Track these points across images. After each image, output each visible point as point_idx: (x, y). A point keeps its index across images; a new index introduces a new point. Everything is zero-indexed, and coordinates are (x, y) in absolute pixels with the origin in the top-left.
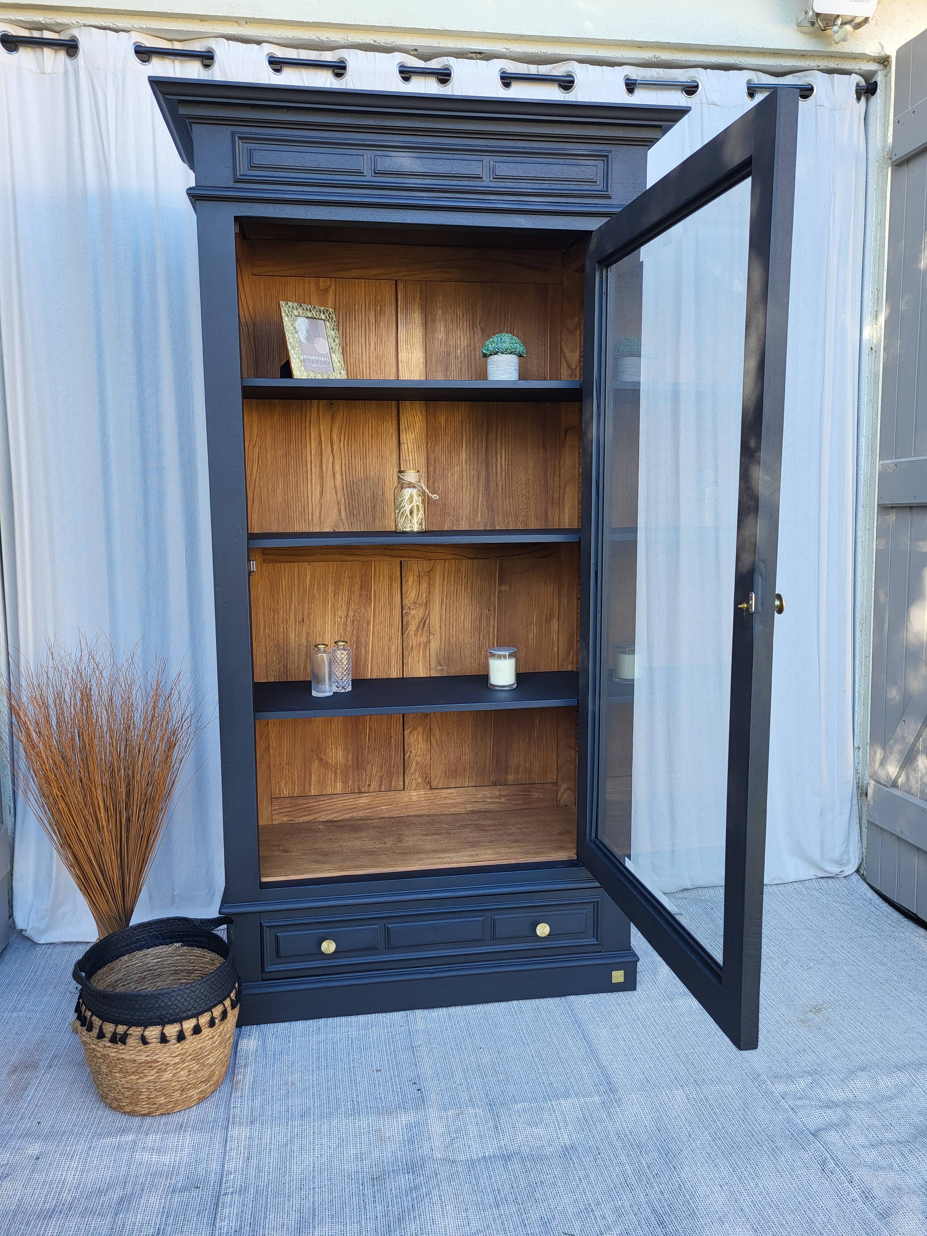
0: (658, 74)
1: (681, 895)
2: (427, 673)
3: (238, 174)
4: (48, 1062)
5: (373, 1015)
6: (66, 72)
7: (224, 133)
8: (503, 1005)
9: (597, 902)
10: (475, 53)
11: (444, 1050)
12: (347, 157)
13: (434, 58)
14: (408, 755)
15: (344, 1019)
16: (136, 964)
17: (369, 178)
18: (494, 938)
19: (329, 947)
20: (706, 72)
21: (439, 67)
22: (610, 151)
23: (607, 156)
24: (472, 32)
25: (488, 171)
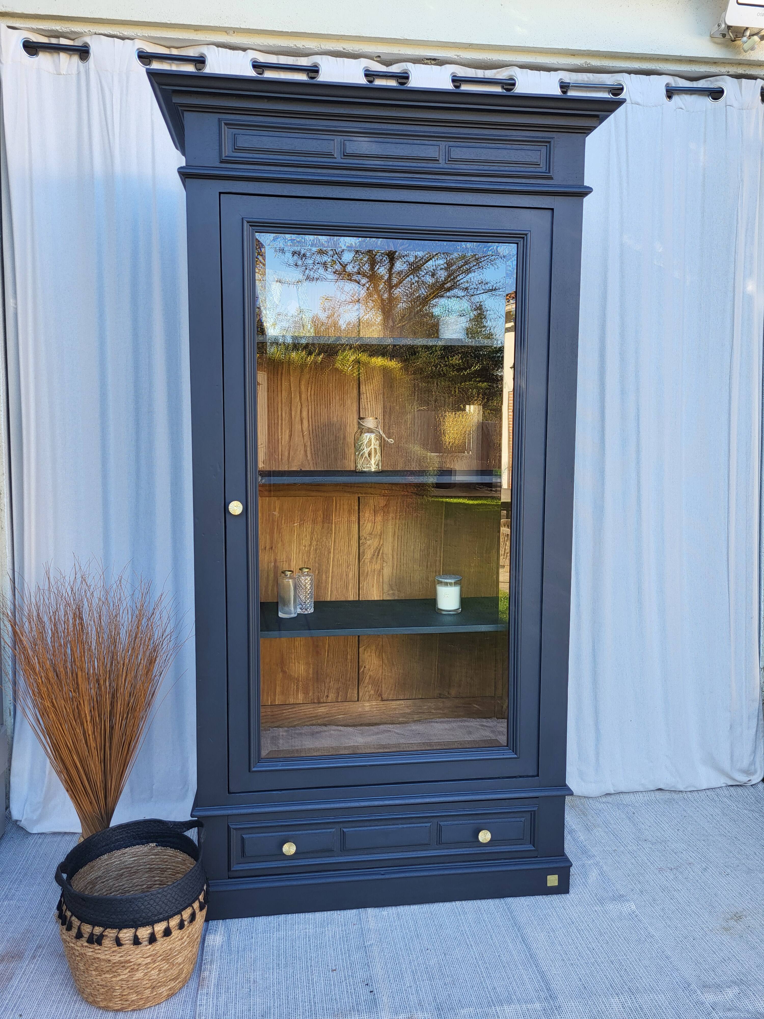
0: (588, 78)
1: (604, 800)
2: (380, 596)
3: (224, 156)
4: (32, 952)
5: (329, 912)
6: (79, 73)
7: (211, 120)
8: (448, 905)
9: (534, 811)
10: (430, 59)
11: (394, 950)
12: (319, 142)
13: (394, 64)
14: (362, 670)
15: (302, 916)
16: (115, 862)
17: (339, 160)
18: (440, 842)
19: (289, 849)
20: (630, 77)
21: (398, 71)
22: (553, 138)
23: (549, 142)
24: (428, 41)
25: (444, 154)
